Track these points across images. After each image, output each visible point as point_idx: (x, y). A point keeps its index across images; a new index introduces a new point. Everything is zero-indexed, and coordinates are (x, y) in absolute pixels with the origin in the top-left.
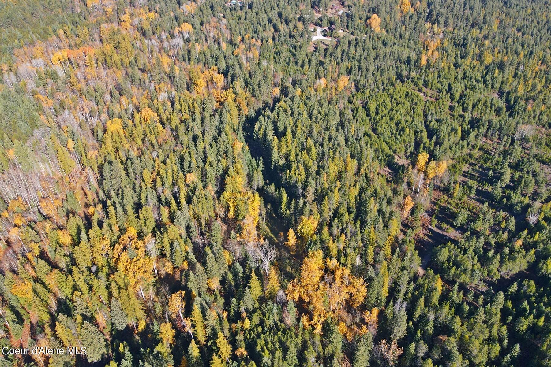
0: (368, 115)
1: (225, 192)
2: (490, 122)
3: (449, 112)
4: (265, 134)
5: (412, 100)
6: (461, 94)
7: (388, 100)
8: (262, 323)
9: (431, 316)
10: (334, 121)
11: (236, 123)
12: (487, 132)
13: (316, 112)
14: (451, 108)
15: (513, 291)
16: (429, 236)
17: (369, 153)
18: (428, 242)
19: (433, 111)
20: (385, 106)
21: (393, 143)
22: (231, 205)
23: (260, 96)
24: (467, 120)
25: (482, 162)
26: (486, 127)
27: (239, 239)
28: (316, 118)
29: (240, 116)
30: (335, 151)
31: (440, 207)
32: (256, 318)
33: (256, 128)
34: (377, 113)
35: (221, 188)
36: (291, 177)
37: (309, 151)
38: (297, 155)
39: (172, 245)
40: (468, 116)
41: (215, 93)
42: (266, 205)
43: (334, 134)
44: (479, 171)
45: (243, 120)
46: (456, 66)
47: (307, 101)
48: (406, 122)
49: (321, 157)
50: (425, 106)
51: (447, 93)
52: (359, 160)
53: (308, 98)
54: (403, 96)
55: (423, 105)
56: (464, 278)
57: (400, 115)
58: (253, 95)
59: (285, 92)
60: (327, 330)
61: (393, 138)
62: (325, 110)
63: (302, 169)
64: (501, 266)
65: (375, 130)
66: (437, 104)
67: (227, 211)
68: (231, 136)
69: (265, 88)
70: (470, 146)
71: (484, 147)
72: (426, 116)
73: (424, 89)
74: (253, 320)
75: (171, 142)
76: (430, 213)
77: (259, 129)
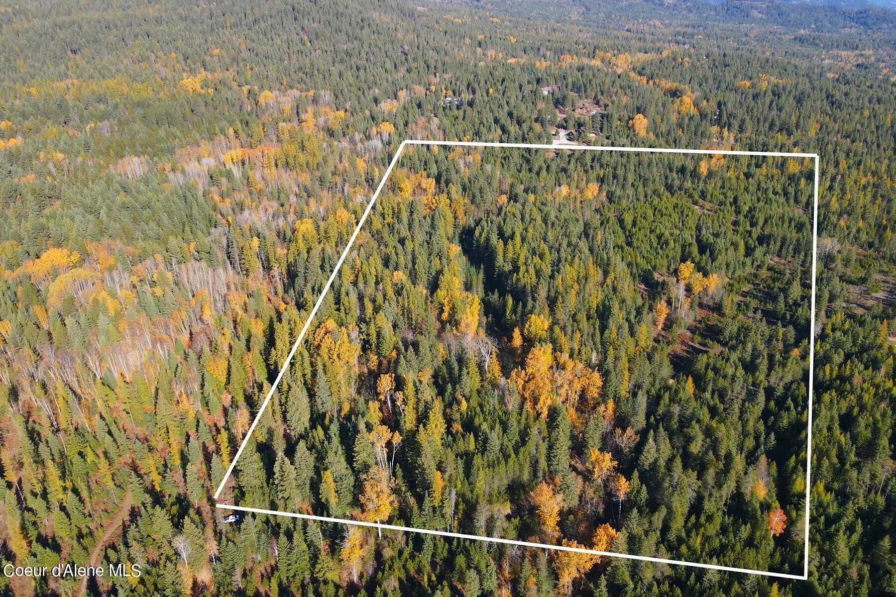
0: (623, 227)
1: (439, 291)
2: (784, 240)
3: (732, 227)
4: (488, 239)
5: (682, 212)
6: (750, 208)
7: (650, 212)
8: (481, 406)
9: (676, 409)
10: (576, 229)
11: (450, 230)
12: (780, 251)
13: (552, 217)
14: (735, 223)
15: (778, 394)
16: (688, 352)
17: (620, 267)
18: (687, 358)
19: (710, 224)
20: (644, 218)
21: (652, 257)
22: (446, 303)
23: (482, 204)
24: (755, 236)
25: (770, 281)
26: (779, 244)
27: (455, 332)
28: (553, 224)
29: (455, 226)
30: (574, 256)
31: (706, 325)
32: (474, 403)
33: (477, 233)
34: (634, 224)
35: (434, 286)
36: (518, 280)
37: (542, 256)
38: (527, 259)
39: (379, 335)
40: (756, 232)
41: (424, 199)
43: (574, 240)
44: (764, 292)
45: (459, 231)
46: (748, 175)
47: (542, 207)
48: (672, 234)
49: (556, 265)
50: (699, 220)
51: (731, 205)
52: (606, 274)
53: (543, 204)
54: (671, 208)
55: (697, 218)
56: (721, 382)
57: (665, 228)
58: (473, 202)
59: (513, 198)
60: (553, 413)
61: (652, 251)
62: (565, 214)
63: (532, 271)
64: (768, 375)
65: (629, 244)
66: (716, 218)
67: (442, 311)
68: (446, 241)
69: (489, 197)
70: (756, 264)
71: (776, 267)
72: (699, 229)
73: (701, 201)
74: (471, 401)
75: (374, 244)
76: (693, 330)
77: (481, 234)
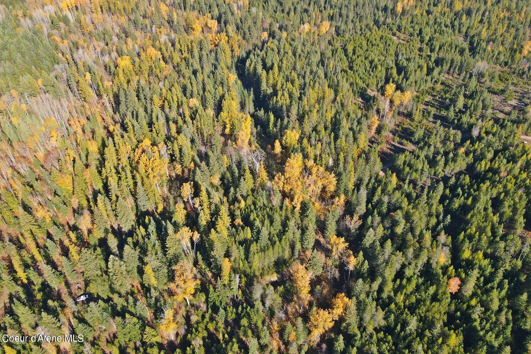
0: (346, 55)
1: (222, 113)
2: (452, 61)
3: (418, 53)
4: (255, 69)
5: (386, 43)
6: (430, 37)
7: (364, 43)
8: (254, 204)
9: (386, 199)
10: (316, 58)
11: (229, 61)
12: (449, 70)
13: (299, 51)
14: (421, 50)
15: (451, 183)
16: (391, 149)
17: (345, 86)
18: (390, 154)
19: (404, 52)
20: (361, 48)
21: (367, 78)
22: (228, 122)
23: (250, 39)
24: (433, 59)
25: (442, 94)
26: (449, 65)
27: (234, 146)
28: (300, 56)
29: (232, 57)
30: (315, 82)
31: (402, 128)
32: (249, 201)
33: (247, 64)
34: (354, 53)
35: (219, 109)
36: (277, 102)
37: (293, 82)
38: (283, 85)
39: (180, 150)
40: (434, 56)
41: (210, 36)
42: (256, 126)
43: (315, 68)
44: (439, 101)
45: (236, 60)
46: (428, 12)
47: (292, 42)
48: (379, 60)
49: (303, 87)
50: (397, 48)
51: (418, 36)
52: (336, 92)
53: (293, 40)
54: (378, 39)
55: (395, 47)
56: (414, 175)
57: (374, 55)
58: (244, 38)
59: (272, 35)
60: (304, 207)
61: (367, 74)
62: (308, 48)
63: (286, 95)
64: (445, 167)
65: (351, 68)
66: (408, 46)
67: (225, 128)
68: (226, 71)
69: (255, 33)
70: (434, 80)
71: (446, 82)
72: (397, 55)
73: (398, 33)
74: (248, 201)
75: (175, 75)
76: (394, 132)
77: (250, 65)
